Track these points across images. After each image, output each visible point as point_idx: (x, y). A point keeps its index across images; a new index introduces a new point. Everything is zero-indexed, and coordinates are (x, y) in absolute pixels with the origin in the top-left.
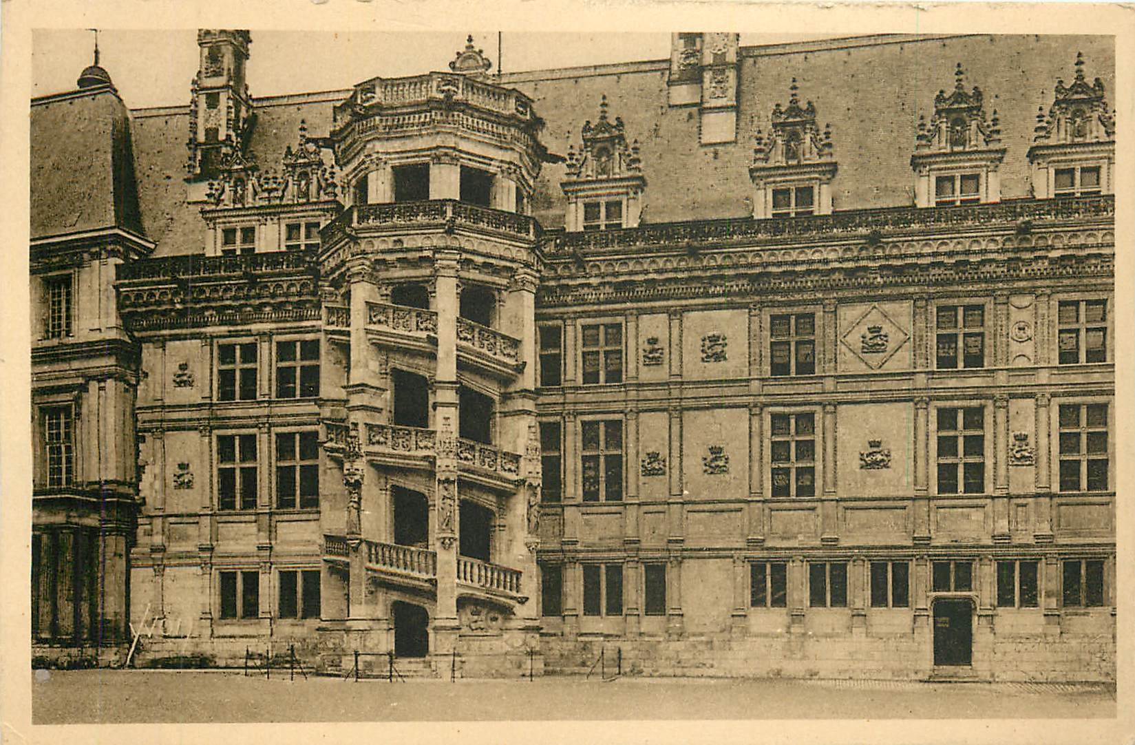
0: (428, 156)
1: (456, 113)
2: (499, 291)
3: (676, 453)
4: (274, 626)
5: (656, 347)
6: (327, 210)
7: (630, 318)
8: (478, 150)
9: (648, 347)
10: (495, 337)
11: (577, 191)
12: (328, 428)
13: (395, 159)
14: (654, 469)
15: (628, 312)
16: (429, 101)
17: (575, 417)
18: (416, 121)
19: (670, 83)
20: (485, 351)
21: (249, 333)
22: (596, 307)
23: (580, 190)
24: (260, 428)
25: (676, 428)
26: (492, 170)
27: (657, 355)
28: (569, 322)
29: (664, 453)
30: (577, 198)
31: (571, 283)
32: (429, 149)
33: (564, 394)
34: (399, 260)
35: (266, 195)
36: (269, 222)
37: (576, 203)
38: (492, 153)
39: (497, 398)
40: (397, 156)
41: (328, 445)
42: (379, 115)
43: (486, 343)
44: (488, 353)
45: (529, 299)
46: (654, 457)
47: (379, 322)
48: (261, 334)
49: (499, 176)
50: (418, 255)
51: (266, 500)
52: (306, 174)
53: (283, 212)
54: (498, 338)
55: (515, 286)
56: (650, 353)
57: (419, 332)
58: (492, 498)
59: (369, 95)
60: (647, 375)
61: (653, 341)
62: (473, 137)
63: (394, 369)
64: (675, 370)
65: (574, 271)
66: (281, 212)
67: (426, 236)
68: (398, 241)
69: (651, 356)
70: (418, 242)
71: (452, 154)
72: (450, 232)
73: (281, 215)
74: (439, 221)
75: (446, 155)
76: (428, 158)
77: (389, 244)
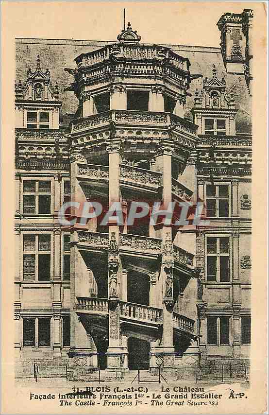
0: (151, 88)
5: (247, 200)
6: (55, 106)
7: (234, 183)
8: (171, 88)
9: (244, 200)
11: (202, 113)
13: (130, 87)
14: (247, 265)
15: (233, 180)
16: (154, 60)
17: (204, 235)
18: (145, 69)
19: (227, 61)
20: (179, 196)
23: (204, 112)
27: (248, 204)
28: (200, 182)
30: (202, 116)
31: (205, 162)
32: (151, 85)
34: (138, 143)
36: (18, 110)
37: (201, 118)
38: (176, 90)
43: (180, 192)
44: (181, 198)
46: (247, 258)
47: (126, 176)
49: (178, 102)
50: (150, 141)
53: (27, 105)
54: (185, 190)
55: (189, 162)
56: (245, 202)
57: (150, 184)
59: (116, 52)
60: (243, 214)
61: (246, 197)
62: (170, 81)
65: (208, 156)
66: (25, 105)
67: (156, 132)
68: (139, 133)
69: (245, 204)
70: (151, 135)
71: (163, 89)
72: (169, 131)
73: (25, 107)
74: (163, 124)
75: (160, 89)
76: (149, 89)
77: (134, 134)
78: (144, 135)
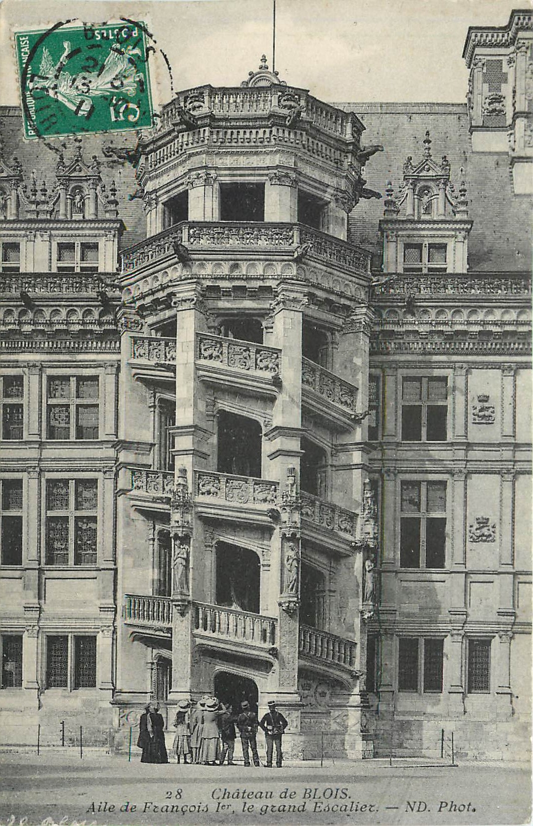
0: (267, 175)
1: (299, 132)
2: (332, 331)
3: (507, 518)
4: (42, 697)
5: (486, 405)
6: (110, 229)
7: (459, 372)
8: (316, 174)
9: (479, 406)
10: (334, 382)
11: (398, 230)
12: (133, 473)
13: (226, 175)
14: (483, 535)
15: (457, 365)
16: (271, 116)
17: (395, 475)
18: (254, 136)
19: (473, 129)
20: (324, 396)
21: (16, 364)
22: (421, 358)
23: (401, 229)
24: (29, 473)
25: (508, 493)
26: (327, 197)
27: (487, 413)
28: (389, 372)
29: (493, 519)
30: (397, 236)
31: (396, 329)
32: (268, 168)
33: (382, 450)
34: (235, 288)
35: (33, 207)
36: (39, 238)
37: (396, 242)
38: (327, 179)
39: (328, 450)
40: (227, 172)
41: (134, 492)
42: (210, 126)
43: (326, 388)
44: (326, 398)
45: (364, 343)
46: (483, 522)
47: (211, 357)
48: (31, 366)
49: (333, 205)
50: (260, 283)
51: (34, 553)
52: (80, 188)
53: (57, 229)
54: (338, 384)
55: (350, 327)
56: (480, 411)
57: (258, 370)
58: (323, 560)
59: (197, 104)
60: (477, 434)
61: (484, 399)
62: (311, 159)
63: (222, 412)
64: (508, 430)
65: (401, 317)
66: (52, 229)
67: (269, 263)
68: (235, 266)
69: (481, 414)
70: (259, 269)
71: (293, 175)
72: (298, 261)
73: (53, 232)
74: (285, 247)
75: (287, 176)
76: (265, 178)
77: (225, 269)
78: (244, 269)
